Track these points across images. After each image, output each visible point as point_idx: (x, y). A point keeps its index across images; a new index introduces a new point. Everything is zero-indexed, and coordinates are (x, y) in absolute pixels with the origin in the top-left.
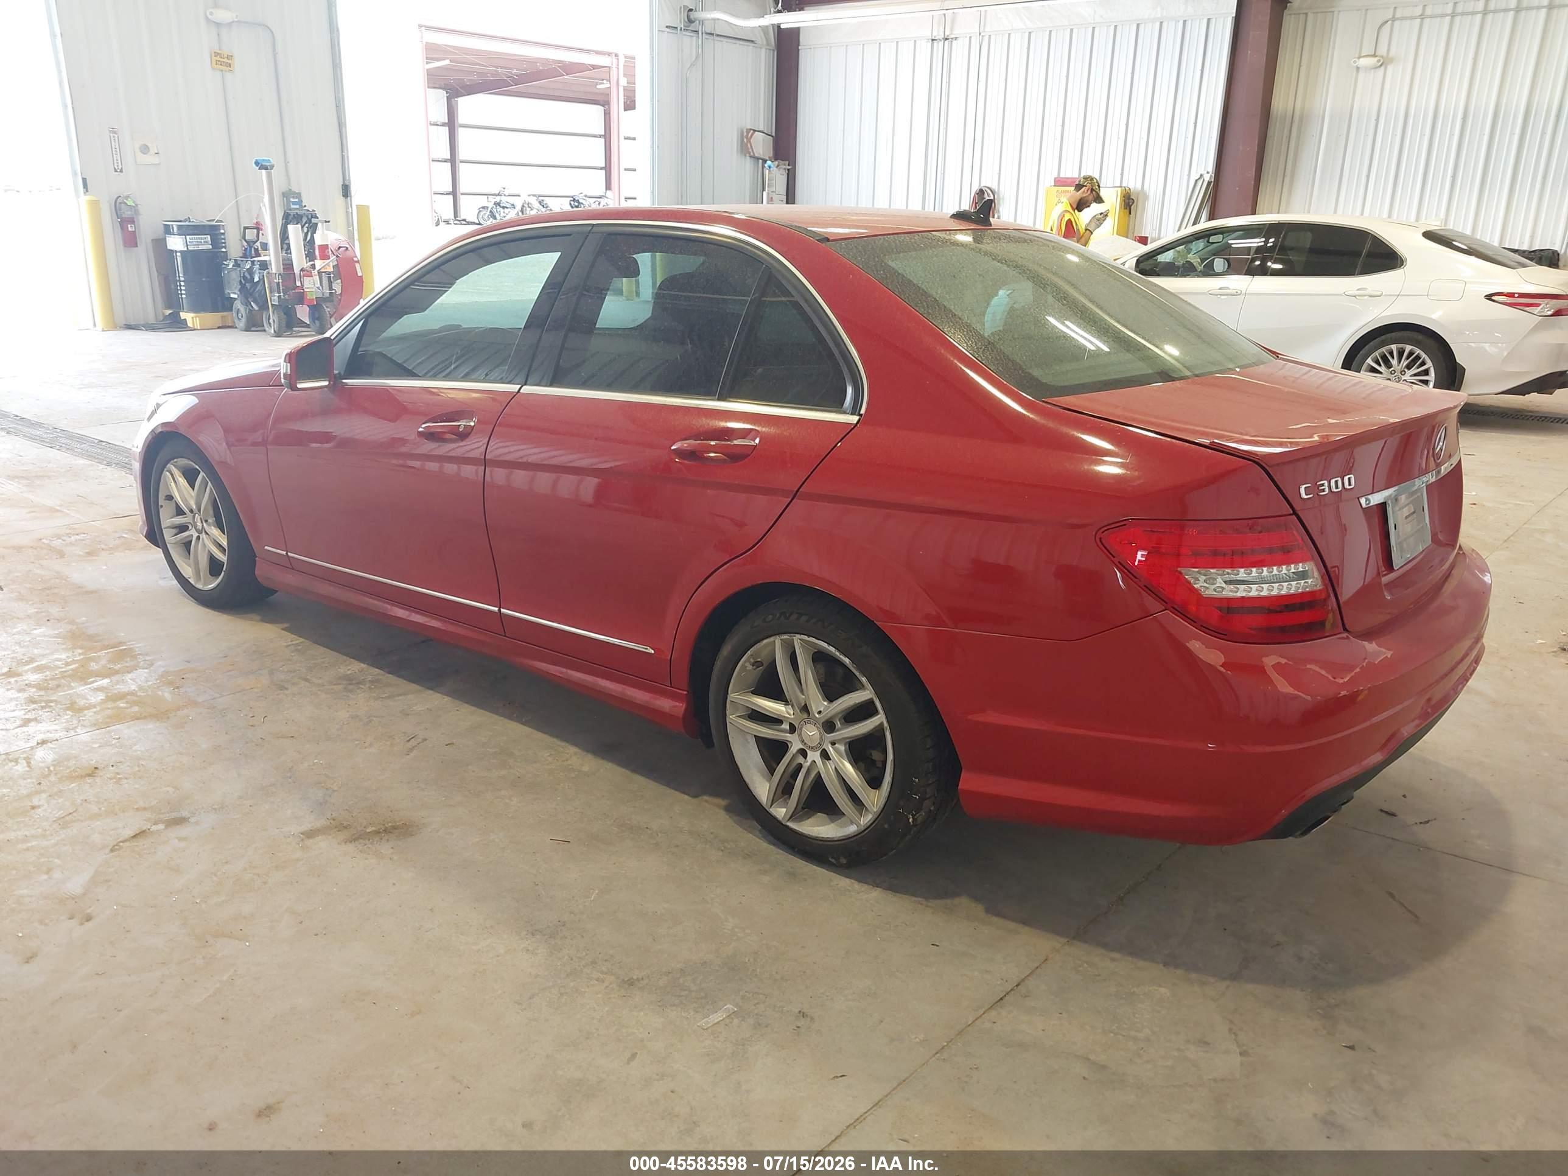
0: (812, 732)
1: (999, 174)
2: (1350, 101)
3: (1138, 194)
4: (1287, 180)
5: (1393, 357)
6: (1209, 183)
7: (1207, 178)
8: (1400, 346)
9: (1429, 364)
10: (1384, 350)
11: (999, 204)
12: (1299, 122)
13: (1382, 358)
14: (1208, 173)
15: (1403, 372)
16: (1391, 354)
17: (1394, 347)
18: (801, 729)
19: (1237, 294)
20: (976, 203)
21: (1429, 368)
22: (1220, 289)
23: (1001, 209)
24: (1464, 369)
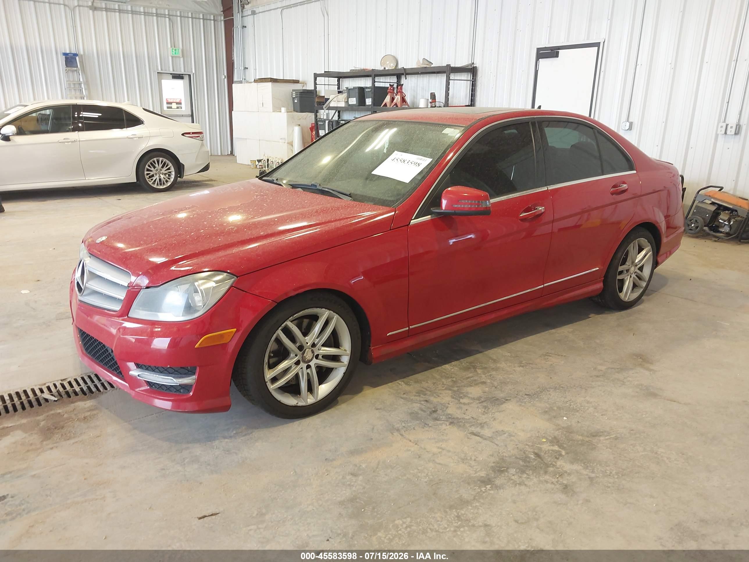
5: (155, 164)
8: (157, 158)
9: (170, 165)
10: (151, 161)
13: (151, 164)
15: (161, 170)
16: (154, 162)
17: (155, 159)
19: (75, 141)
21: (170, 167)
22: (64, 139)
24: (184, 165)
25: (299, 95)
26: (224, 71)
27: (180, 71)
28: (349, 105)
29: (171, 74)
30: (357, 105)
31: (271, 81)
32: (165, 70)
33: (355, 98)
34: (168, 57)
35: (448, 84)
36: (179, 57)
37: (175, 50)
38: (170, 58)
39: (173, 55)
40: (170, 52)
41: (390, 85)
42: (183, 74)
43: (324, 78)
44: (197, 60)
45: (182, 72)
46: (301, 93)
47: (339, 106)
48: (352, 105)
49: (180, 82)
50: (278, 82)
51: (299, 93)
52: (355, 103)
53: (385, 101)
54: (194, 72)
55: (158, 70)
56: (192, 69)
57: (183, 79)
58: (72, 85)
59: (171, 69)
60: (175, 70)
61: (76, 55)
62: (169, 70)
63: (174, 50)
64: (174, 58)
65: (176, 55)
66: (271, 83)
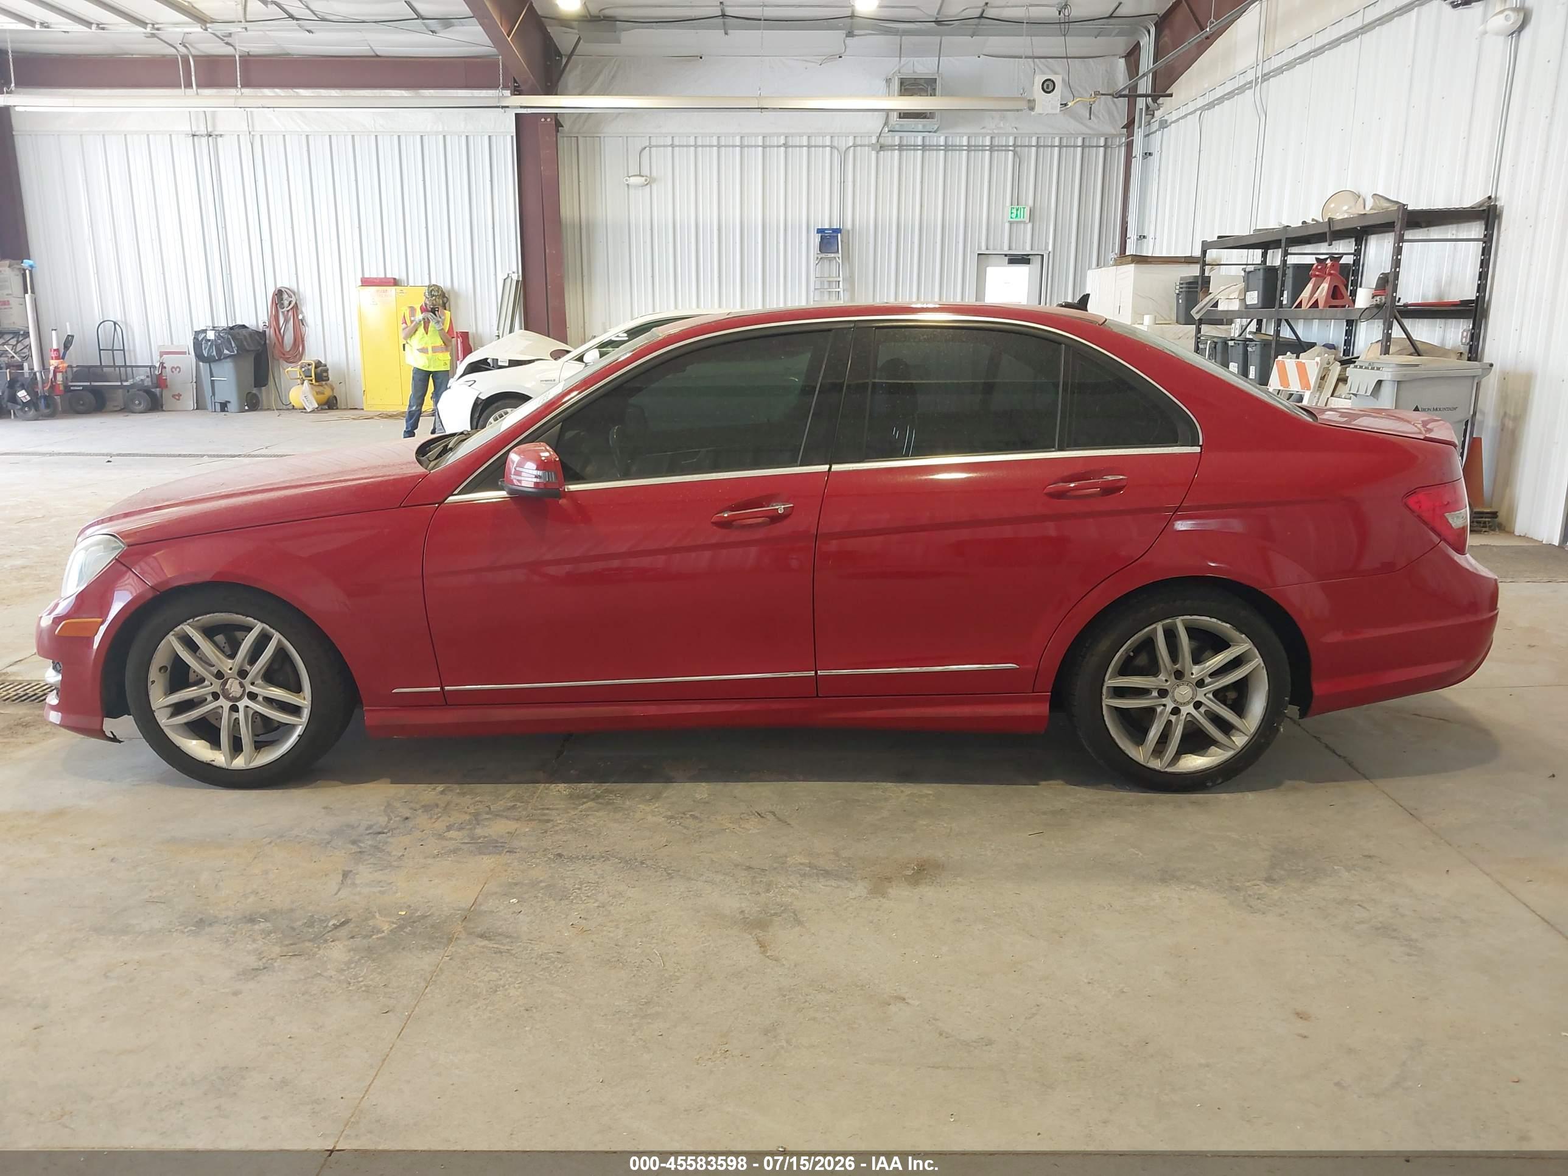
0: (1184, 692)
1: (297, 274)
2: (627, 214)
3: (449, 292)
4: (585, 279)
6: (518, 282)
7: (515, 277)
11: (301, 304)
12: (585, 230)
14: (514, 273)
18: (1173, 692)
20: (277, 304)
23: (304, 310)
25: (1186, 287)
26: (1114, 244)
27: (1024, 249)
28: (1247, 307)
29: (1006, 255)
30: (1260, 305)
31: (1132, 262)
32: (994, 249)
33: (1256, 292)
34: (1003, 223)
35: (1398, 251)
36: (1024, 222)
37: (1017, 210)
38: (1007, 225)
39: (1012, 220)
40: (1006, 213)
41: (1317, 259)
42: (1028, 255)
43: (1247, 250)
44: (1059, 227)
45: (1028, 251)
46: (1190, 283)
47: (1230, 309)
48: (1253, 307)
49: (1023, 270)
50: (1150, 263)
51: (1187, 283)
52: (1256, 302)
53: (1302, 295)
54: (1050, 248)
55: (981, 249)
56: (1047, 244)
57: (1029, 263)
58: (826, 283)
59: (1006, 247)
60: (1014, 247)
61: (837, 231)
62: (1002, 249)
63: (1014, 211)
64: (1015, 226)
65: (1017, 220)
66: (1133, 265)
